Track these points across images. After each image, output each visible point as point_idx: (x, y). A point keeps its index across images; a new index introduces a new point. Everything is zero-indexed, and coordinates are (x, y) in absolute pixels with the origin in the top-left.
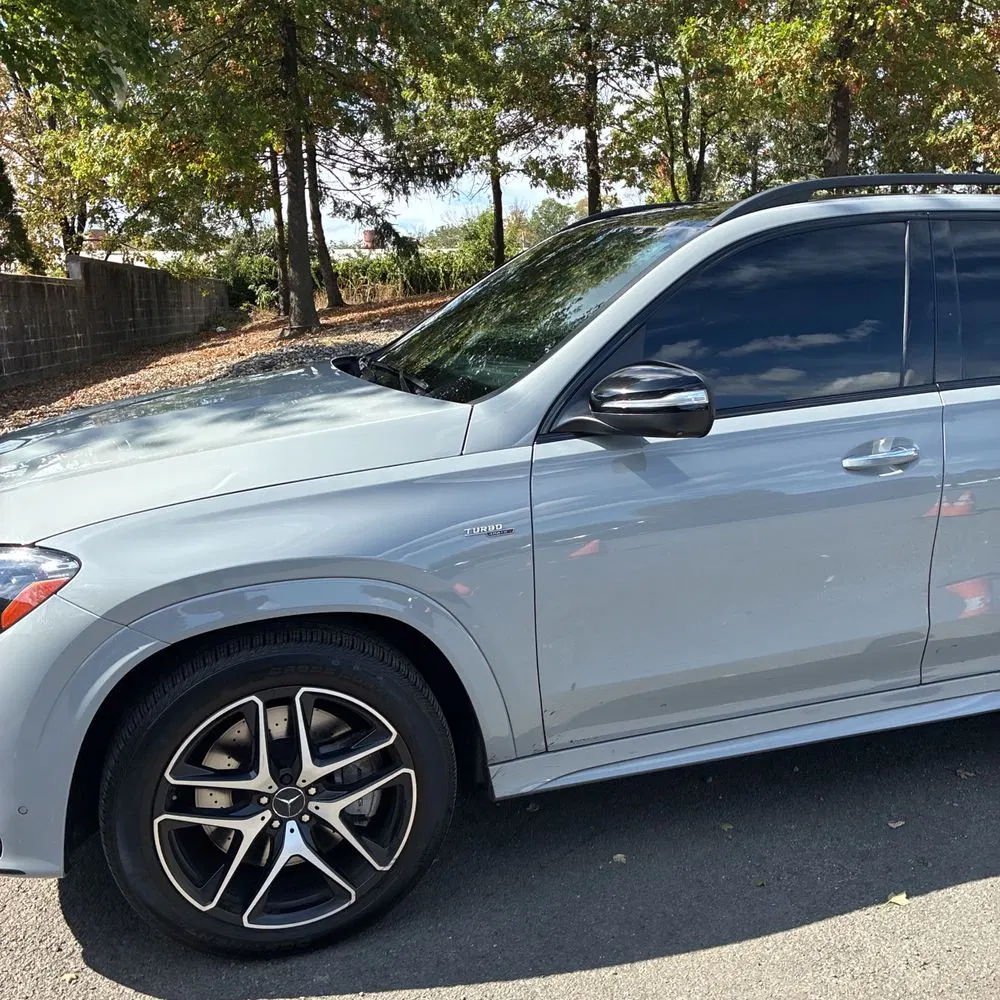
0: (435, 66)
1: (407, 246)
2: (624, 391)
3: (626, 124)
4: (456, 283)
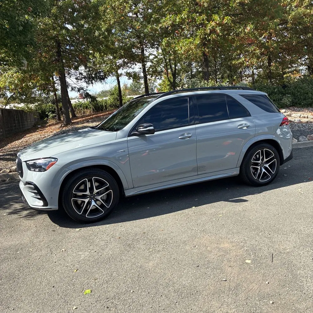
0: (99, 51)
1: (93, 98)
2: (141, 128)
4: (109, 108)
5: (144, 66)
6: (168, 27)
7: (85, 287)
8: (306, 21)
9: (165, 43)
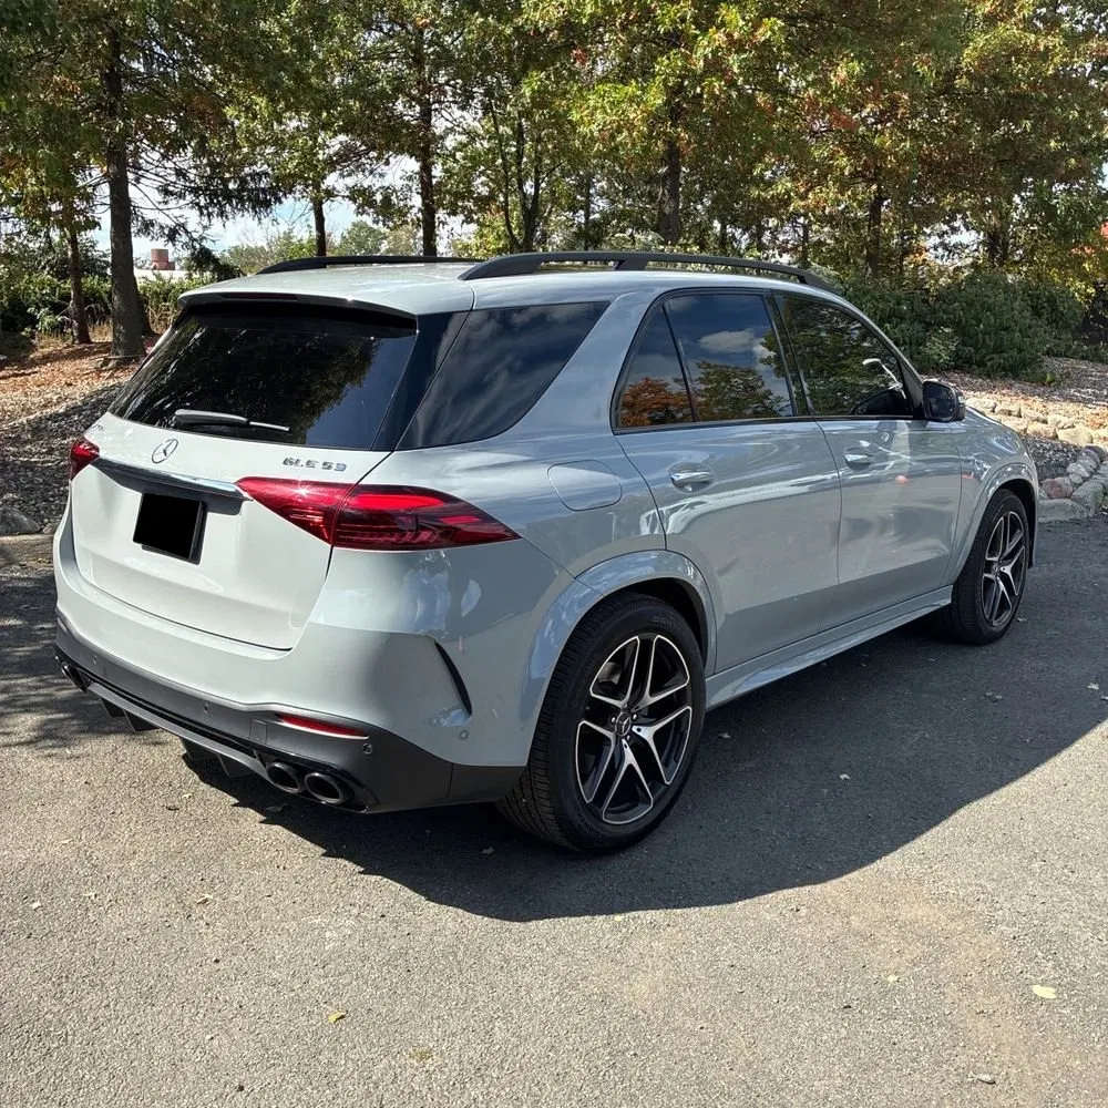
3: (459, 155)
5: (426, 169)
6: (548, 31)
7: (387, 1096)
8: (1017, 74)
9: (533, 90)
